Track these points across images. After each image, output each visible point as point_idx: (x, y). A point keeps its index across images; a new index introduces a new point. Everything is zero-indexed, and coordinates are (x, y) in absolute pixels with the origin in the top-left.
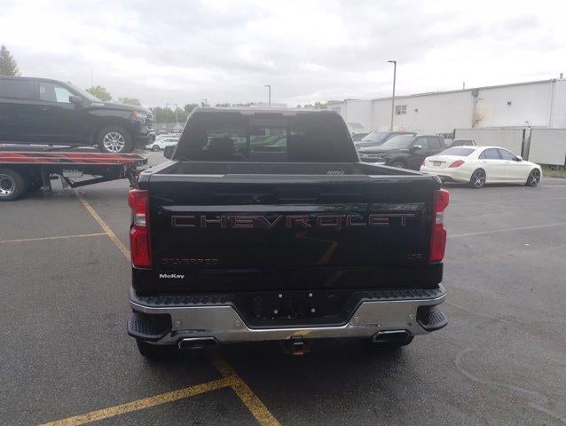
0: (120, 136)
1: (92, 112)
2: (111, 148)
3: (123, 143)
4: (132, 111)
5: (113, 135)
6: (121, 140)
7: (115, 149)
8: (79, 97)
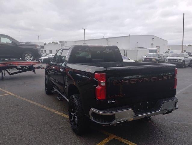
0: (31, 55)
1: (20, 47)
2: (27, 59)
3: (32, 57)
4: (35, 46)
5: (28, 55)
6: (31, 56)
7: (29, 60)
8: (15, 41)
